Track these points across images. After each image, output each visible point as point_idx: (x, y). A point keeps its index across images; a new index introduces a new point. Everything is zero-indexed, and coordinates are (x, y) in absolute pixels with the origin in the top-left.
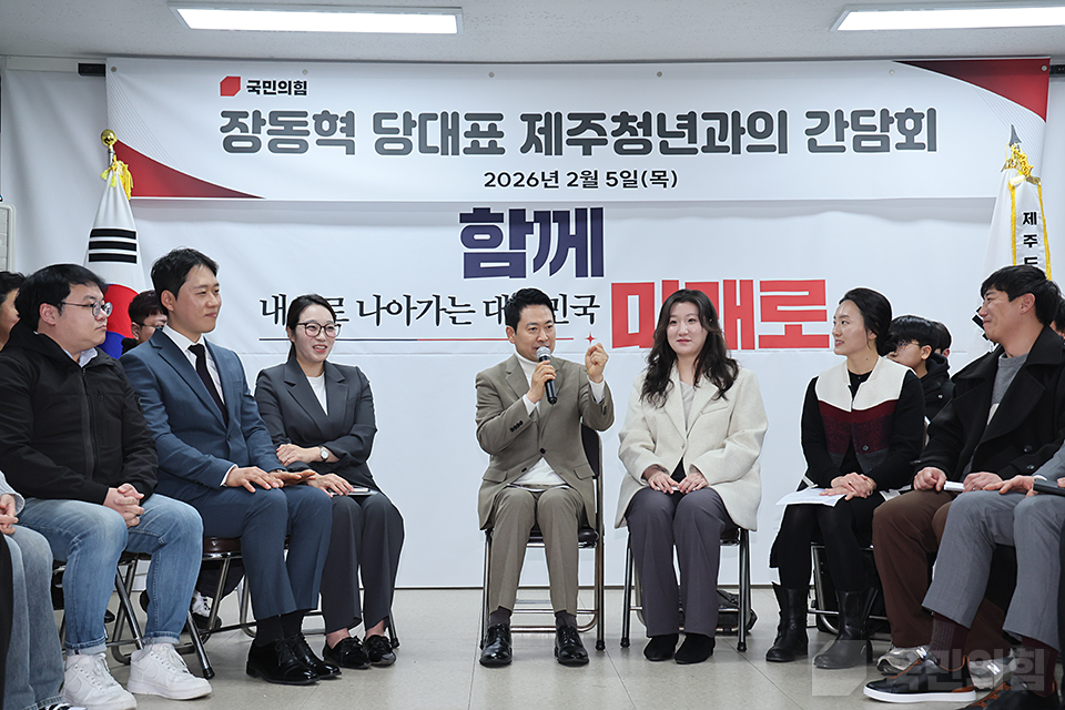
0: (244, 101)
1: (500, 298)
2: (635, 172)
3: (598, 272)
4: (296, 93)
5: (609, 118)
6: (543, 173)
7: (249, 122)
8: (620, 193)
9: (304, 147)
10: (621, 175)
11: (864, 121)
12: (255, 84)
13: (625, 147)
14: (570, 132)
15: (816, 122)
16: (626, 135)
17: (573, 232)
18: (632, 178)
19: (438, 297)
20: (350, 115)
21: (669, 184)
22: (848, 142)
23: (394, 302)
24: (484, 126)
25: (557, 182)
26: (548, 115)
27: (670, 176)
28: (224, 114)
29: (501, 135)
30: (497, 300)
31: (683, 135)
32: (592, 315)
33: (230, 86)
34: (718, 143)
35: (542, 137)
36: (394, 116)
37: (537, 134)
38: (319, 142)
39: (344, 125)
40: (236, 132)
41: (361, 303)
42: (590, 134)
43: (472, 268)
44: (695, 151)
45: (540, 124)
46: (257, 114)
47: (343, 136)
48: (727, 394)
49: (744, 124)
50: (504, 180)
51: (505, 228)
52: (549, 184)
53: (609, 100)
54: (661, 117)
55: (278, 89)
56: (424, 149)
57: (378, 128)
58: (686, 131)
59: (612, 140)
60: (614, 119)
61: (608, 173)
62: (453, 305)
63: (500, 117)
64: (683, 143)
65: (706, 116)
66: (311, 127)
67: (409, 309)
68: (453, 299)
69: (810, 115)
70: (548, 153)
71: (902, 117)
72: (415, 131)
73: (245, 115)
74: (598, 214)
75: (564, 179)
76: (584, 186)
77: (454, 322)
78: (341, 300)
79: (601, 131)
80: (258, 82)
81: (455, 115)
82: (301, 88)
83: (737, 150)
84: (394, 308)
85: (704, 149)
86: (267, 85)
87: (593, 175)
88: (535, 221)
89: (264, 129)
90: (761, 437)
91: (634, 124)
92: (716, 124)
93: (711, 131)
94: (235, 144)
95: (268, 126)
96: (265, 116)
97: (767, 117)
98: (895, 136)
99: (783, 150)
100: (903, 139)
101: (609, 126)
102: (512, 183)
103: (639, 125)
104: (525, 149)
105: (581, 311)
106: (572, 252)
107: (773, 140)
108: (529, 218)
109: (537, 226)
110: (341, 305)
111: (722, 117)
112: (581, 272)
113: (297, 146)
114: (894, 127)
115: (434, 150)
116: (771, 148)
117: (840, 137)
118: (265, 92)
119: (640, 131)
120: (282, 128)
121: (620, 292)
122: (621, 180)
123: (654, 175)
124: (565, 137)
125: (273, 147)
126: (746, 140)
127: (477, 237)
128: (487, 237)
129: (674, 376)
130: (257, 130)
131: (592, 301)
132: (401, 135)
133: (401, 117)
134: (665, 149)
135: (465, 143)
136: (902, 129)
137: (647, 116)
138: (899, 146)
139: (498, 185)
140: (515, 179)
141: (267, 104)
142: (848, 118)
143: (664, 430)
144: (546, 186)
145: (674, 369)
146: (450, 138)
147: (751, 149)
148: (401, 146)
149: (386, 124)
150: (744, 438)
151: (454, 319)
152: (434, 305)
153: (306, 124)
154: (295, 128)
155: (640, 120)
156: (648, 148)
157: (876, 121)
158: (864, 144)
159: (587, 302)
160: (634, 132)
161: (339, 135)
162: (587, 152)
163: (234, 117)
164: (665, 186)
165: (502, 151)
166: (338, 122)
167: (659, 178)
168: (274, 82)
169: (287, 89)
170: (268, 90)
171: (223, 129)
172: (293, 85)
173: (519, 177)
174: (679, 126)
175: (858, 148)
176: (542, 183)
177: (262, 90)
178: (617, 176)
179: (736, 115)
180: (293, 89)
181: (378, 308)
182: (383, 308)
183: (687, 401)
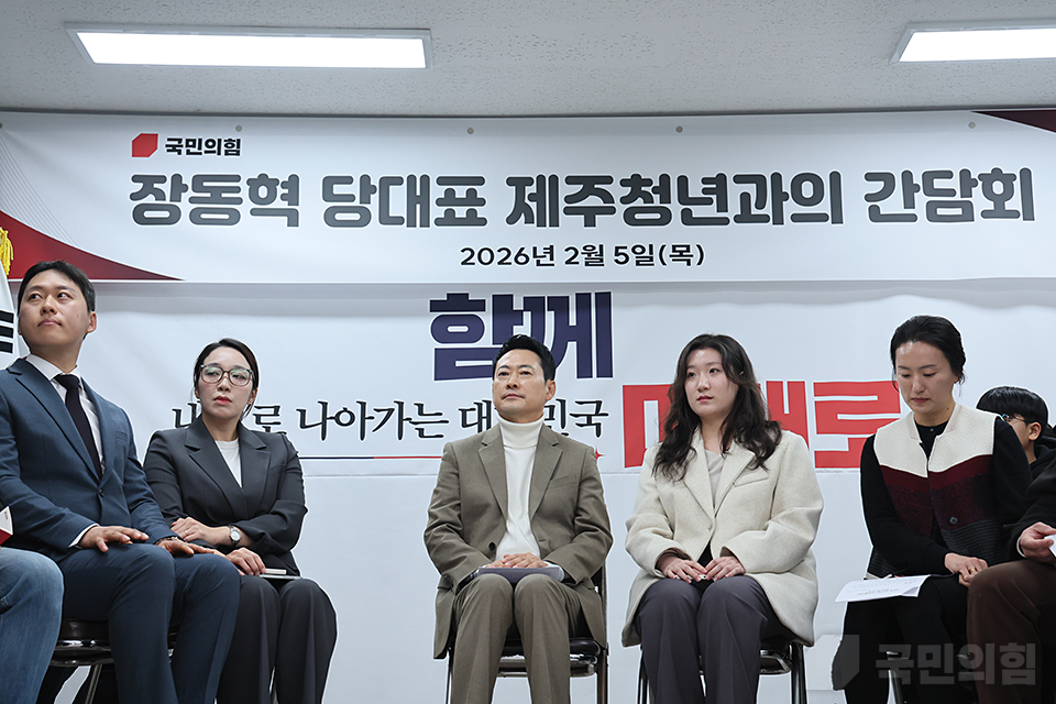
0: (161, 163)
1: (480, 405)
2: (651, 246)
3: (606, 370)
4: (227, 153)
5: (617, 181)
6: (535, 249)
7: (166, 188)
8: (632, 273)
9: (234, 218)
10: (633, 250)
11: (938, 184)
12: (176, 143)
13: (637, 216)
14: (568, 199)
15: (878, 186)
16: (639, 202)
17: (573, 321)
18: (647, 253)
19: (401, 404)
20: (294, 179)
21: (695, 260)
22: (920, 209)
23: (345, 410)
24: (461, 192)
25: (552, 259)
26: (541, 178)
27: (694, 251)
28: (136, 179)
29: (482, 202)
30: (476, 407)
31: (709, 202)
32: (598, 425)
33: (144, 146)
34: (754, 211)
35: (533, 205)
36: (349, 180)
37: (527, 201)
38: (254, 212)
39: (286, 191)
40: (150, 199)
41: (303, 412)
42: (593, 201)
43: (446, 368)
44: (725, 221)
45: (531, 189)
46: (177, 178)
47: (285, 205)
48: (767, 463)
49: (786, 188)
50: (486, 256)
51: (487, 318)
52: (542, 261)
53: (616, 160)
54: (683, 181)
55: (204, 148)
56: (386, 219)
57: (328, 194)
58: (714, 197)
59: (621, 208)
60: (624, 183)
61: (617, 248)
62: (421, 413)
63: (480, 181)
64: (710, 211)
65: (739, 179)
66: (244, 193)
67: (363, 418)
68: (421, 406)
69: (870, 177)
70: (541, 224)
71: (988, 180)
72: (375, 198)
73: (162, 179)
74: (604, 300)
75: (561, 256)
76: (587, 264)
77: (421, 435)
78: (277, 409)
79: (607, 197)
80: (180, 141)
81: (425, 179)
82: (233, 148)
83: (778, 220)
84: (345, 418)
85: (738, 219)
86: (191, 143)
87: (597, 250)
88: (525, 310)
89: (185, 196)
90: (815, 518)
91: (649, 189)
92: (751, 189)
93: (745, 197)
94: (147, 214)
95: (190, 193)
96: (187, 180)
97: (816, 181)
98: (980, 202)
99: (837, 218)
100: (990, 205)
101: (617, 191)
102: (496, 260)
103: (655, 190)
104: (511, 220)
105: (584, 420)
106: (572, 347)
107: (824, 206)
108: (518, 305)
109: (527, 316)
110: (276, 414)
111: (759, 180)
112: (583, 371)
113: (227, 217)
114: (977, 191)
115: (399, 221)
116: (822, 218)
117: (909, 203)
118: (188, 153)
119: (656, 198)
120: (208, 195)
121: (634, 397)
122: (632, 257)
123: (674, 251)
124: (562, 204)
125: (195, 217)
126: (790, 207)
127: (451, 329)
128: (465, 329)
129: (697, 443)
130: (176, 196)
131: (598, 409)
132: (357, 203)
133: (357, 182)
134: (688, 219)
135: (437, 212)
136: (988, 193)
137: (665, 179)
138: (986, 214)
139: (477, 262)
140: (499, 256)
141: (189, 167)
142: (918, 180)
143: (684, 509)
144: (538, 264)
145: (697, 435)
146: (418, 206)
147: (796, 218)
148: (356, 217)
149: (338, 189)
150: (791, 518)
151: (421, 431)
152: (395, 414)
153: (238, 190)
154: (224, 195)
155: (656, 183)
156: (666, 217)
157: (954, 183)
158: (940, 211)
159: (592, 409)
160: (648, 198)
161: (279, 204)
162: (590, 222)
163: (148, 182)
164: (689, 264)
165: (483, 222)
166: (279, 187)
167: (682, 253)
168: (200, 140)
169: (215, 148)
170: (192, 150)
171: (134, 197)
172: (223, 143)
173: (505, 253)
174: (705, 191)
175: (932, 216)
176: (533, 261)
177: (184, 150)
178: (628, 252)
179: (777, 178)
180: (223, 149)
181: (325, 418)
182: (331, 418)
183: (715, 471)
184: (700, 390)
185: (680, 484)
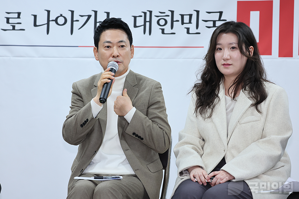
1: (145, 13)
19: (96, 12)
23: (61, 15)
41: (35, 16)
78: (19, 14)
84: (61, 21)
110: (19, 17)
129: (221, 93)
131: (221, 17)
150: (270, 142)
181: (49, 21)
182: (53, 20)
183: (229, 111)
184: (224, 60)
185: (209, 120)
